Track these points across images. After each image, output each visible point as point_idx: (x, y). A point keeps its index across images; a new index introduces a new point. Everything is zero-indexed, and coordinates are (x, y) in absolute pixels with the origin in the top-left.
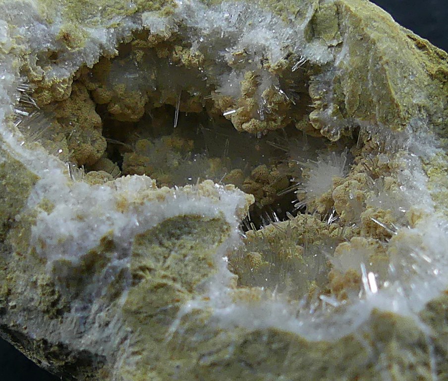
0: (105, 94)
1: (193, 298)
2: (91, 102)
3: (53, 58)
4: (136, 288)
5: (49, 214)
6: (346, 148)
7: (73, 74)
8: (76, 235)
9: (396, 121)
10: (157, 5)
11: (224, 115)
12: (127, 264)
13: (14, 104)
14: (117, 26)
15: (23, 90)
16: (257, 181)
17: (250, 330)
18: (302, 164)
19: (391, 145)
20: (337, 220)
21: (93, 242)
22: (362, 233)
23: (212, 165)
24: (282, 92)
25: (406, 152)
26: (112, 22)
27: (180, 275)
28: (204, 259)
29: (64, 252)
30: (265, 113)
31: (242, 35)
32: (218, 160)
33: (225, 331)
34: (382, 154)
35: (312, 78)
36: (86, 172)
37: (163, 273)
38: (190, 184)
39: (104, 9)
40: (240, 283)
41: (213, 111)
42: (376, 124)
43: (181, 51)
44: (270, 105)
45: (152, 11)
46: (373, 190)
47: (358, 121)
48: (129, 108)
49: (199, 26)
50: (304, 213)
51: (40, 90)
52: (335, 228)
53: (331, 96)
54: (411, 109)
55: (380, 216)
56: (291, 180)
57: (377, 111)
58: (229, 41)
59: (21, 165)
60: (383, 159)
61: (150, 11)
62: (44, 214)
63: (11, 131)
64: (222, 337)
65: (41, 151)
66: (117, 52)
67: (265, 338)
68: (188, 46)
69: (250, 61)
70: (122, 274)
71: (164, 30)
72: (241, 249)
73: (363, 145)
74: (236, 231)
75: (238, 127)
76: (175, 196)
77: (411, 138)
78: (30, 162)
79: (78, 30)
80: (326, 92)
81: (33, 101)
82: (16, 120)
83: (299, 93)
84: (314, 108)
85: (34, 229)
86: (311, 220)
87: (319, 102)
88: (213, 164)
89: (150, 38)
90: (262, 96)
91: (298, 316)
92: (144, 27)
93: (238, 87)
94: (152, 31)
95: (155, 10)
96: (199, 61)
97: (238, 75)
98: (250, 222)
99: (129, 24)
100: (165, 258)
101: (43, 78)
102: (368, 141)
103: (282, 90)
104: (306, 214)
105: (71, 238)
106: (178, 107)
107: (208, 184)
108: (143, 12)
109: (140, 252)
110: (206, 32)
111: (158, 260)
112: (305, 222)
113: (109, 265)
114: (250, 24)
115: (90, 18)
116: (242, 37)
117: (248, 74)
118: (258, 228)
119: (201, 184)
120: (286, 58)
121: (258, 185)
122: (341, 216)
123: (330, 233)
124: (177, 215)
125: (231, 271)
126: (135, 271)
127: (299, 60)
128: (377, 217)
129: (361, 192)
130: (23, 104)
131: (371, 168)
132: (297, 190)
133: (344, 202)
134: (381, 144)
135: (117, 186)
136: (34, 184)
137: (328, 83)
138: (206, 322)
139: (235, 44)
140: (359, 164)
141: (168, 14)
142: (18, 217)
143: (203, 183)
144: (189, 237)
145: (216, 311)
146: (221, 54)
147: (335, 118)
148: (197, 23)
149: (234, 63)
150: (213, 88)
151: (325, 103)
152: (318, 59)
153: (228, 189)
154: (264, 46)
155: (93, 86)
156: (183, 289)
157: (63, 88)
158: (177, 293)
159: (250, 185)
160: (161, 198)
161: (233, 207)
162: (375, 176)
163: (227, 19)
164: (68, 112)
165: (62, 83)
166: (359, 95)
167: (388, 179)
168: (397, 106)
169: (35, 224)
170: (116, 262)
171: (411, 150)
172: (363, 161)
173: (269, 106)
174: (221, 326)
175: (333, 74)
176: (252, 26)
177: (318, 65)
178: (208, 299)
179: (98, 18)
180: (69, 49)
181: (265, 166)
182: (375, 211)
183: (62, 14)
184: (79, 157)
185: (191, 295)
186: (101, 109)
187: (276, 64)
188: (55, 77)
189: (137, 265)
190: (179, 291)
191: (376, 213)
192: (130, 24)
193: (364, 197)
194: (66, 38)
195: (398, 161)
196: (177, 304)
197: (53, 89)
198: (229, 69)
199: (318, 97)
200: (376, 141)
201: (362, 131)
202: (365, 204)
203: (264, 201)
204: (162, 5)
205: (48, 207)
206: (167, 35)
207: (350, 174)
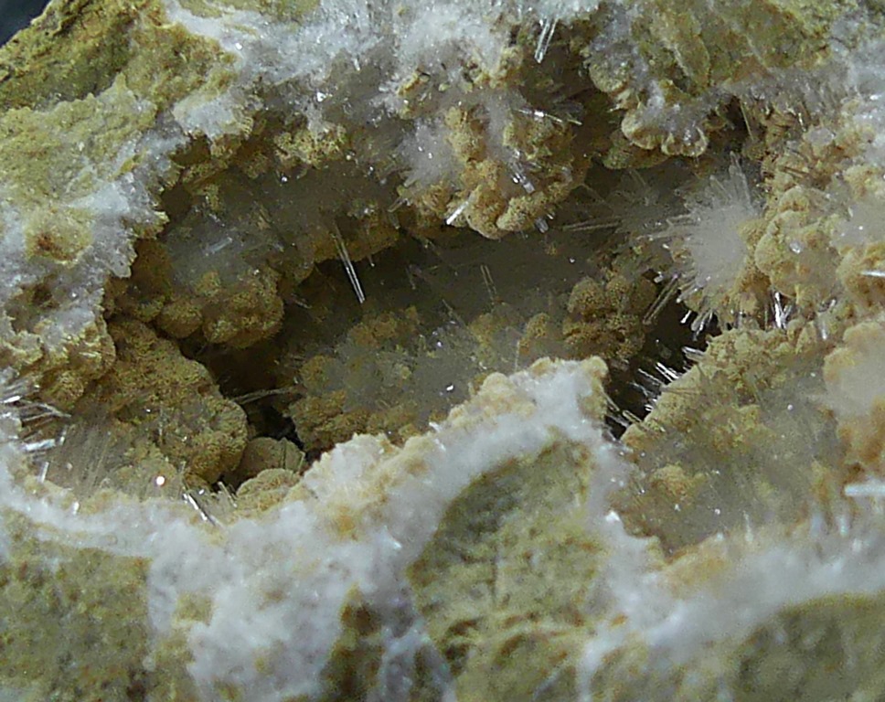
0: (183, 313)
1: (592, 633)
2: (165, 343)
3: (42, 298)
4: (464, 677)
5: (208, 625)
6: (732, 153)
7: (100, 308)
8: (285, 636)
9: (803, 49)
10: (193, 77)
11: (449, 222)
12: (422, 636)
13: (16, 437)
14: (133, 164)
15: (17, 398)
16: (589, 319)
17: (742, 635)
18: (659, 236)
19: (819, 100)
20: (794, 310)
21: (328, 633)
22: (858, 309)
23: (479, 338)
24: (541, 114)
25: (859, 99)
26: (121, 160)
27: (539, 601)
28: (569, 542)
29: (281, 684)
30: (530, 176)
31: (396, 44)
32: (485, 318)
33: (693, 664)
34: (812, 128)
35: (585, 52)
36: (233, 492)
37: (502, 615)
38: (458, 403)
39: (91, 144)
40: (670, 549)
41: (421, 225)
42: (767, 75)
43: (292, 142)
44: (531, 152)
45: (188, 94)
46: (832, 210)
47: (726, 87)
48: (249, 313)
49: (299, 72)
50: (720, 333)
51: (49, 379)
52: (797, 332)
53: (645, 69)
54: (820, 8)
55: (877, 258)
56: (657, 280)
57: (754, 48)
58: (378, 70)
59: (97, 555)
60: (818, 138)
61: (183, 97)
62: (198, 629)
63: (38, 496)
64: (693, 681)
65: (123, 503)
66: (162, 215)
67: (781, 636)
68: (301, 123)
69: (442, 87)
70: (421, 664)
71: (234, 119)
72: (632, 479)
73: (762, 131)
74: (603, 450)
75: (490, 232)
76: (443, 447)
77: (852, 66)
78: (112, 538)
79: (60, 215)
80: (631, 65)
81: (49, 408)
82: (35, 467)
83: (575, 97)
84: (623, 111)
85: (193, 668)
86: (740, 341)
87: (626, 94)
88: (480, 333)
89: (215, 150)
90: (505, 144)
91: (821, 554)
92: (190, 135)
93: (448, 151)
94: (211, 136)
95: (193, 88)
96: (338, 143)
97: (433, 127)
98: (621, 413)
99: (158, 146)
100: (491, 582)
101: (43, 349)
102: (768, 117)
103: (540, 110)
104: (725, 331)
105: (280, 647)
106: (345, 256)
107: (495, 385)
108: (172, 106)
109: (433, 598)
110: (321, 77)
111: (477, 595)
112: (732, 352)
113: (385, 658)
114: (400, 14)
115: (71, 178)
116: (398, 47)
117: (453, 114)
118: (642, 414)
119: (480, 393)
120: (512, 43)
121: (596, 326)
122: (798, 297)
123: (794, 345)
124: (466, 482)
125: (637, 535)
126: (444, 641)
127: (539, 32)
128: (871, 264)
129: (812, 229)
130: (32, 427)
131: (805, 169)
132: (679, 292)
133: (788, 267)
134: (798, 109)
135: (314, 488)
136: (144, 578)
137: (624, 46)
138: (643, 667)
139: (392, 69)
140: (778, 173)
141: (223, 83)
142: (149, 663)
143: (482, 387)
144: (517, 513)
145: (653, 635)
146: (376, 103)
147: (677, 107)
148: (290, 69)
149: (413, 108)
150: (396, 179)
151: (640, 89)
152: (577, 9)
153: (540, 372)
154: (454, 42)
155: (152, 309)
156: (561, 627)
157: (94, 349)
158: (555, 640)
159: (578, 336)
160: (415, 467)
161: (571, 405)
162: (820, 182)
163: (348, 28)
164: (129, 392)
165: (87, 339)
166: (700, 35)
167: (852, 173)
168: (789, 17)
169: (190, 657)
170: (396, 647)
171: (865, 90)
172: (781, 161)
173: (529, 157)
174: (678, 660)
175: (623, 22)
176: (408, 15)
177: (584, 22)
178: (621, 619)
179: (89, 168)
180: (64, 263)
181: (586, 281)
182: (860, 253)
183: (11, 202)
184: (201, 468)
185: (584, 629)
186: (193, 346)
187: (498, 65)
188: (65, 335)
189: (441, 628)
190: (554, 634)
191: (865, 256)
192: (159, 144)
193: (824, 237)
194: (45, 244)
195: (852, 126)
196: (566, 663)
197: (74, 361)
198: (409, 125)
199: (619, 85)
200: (784, 109)
201: (745, 105)
202: (833, 251)
203: (626, 350)
204: (202, 71)
205: (198, 610)
206: (246, 127)
207: (770, 202)
